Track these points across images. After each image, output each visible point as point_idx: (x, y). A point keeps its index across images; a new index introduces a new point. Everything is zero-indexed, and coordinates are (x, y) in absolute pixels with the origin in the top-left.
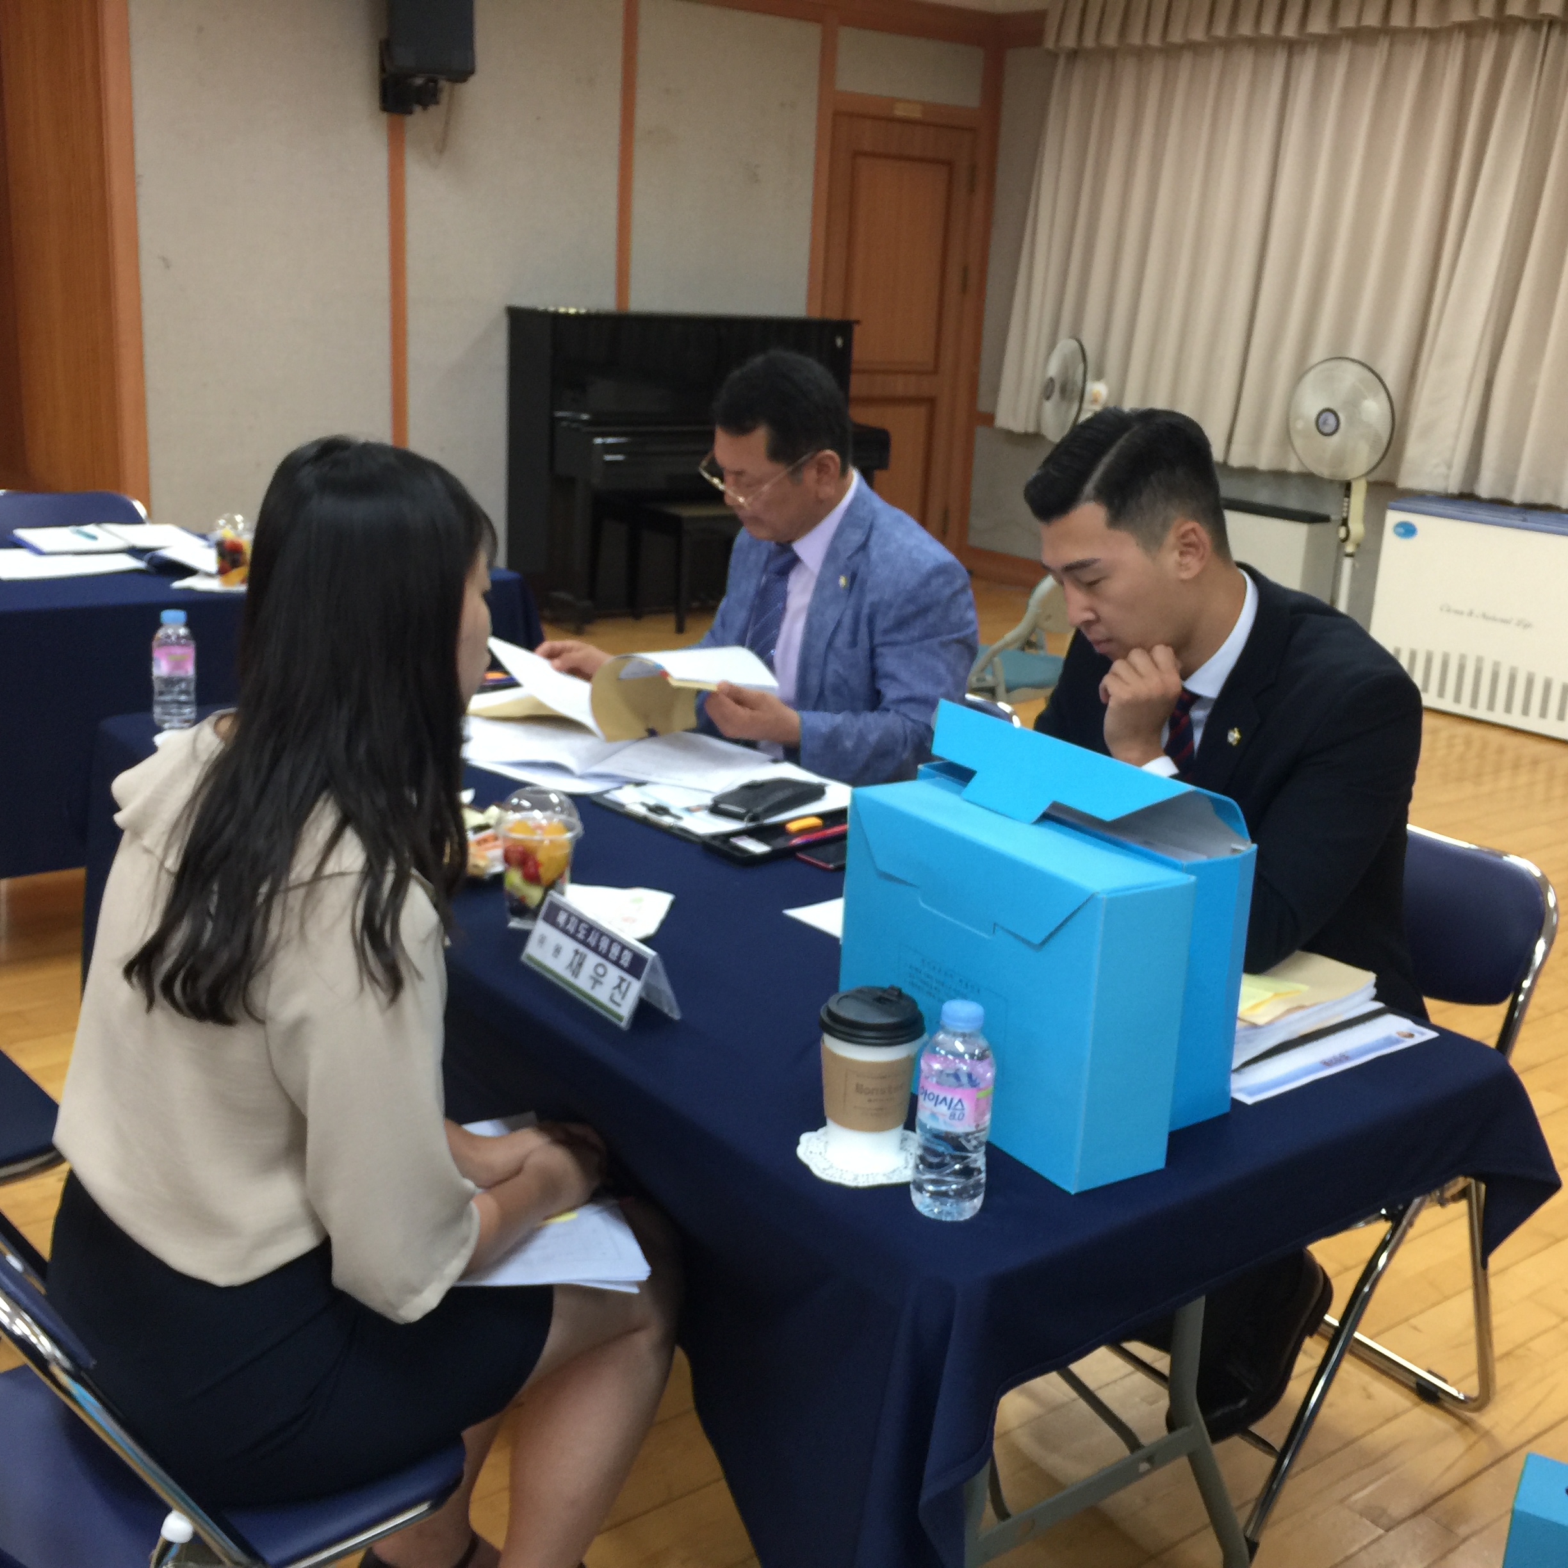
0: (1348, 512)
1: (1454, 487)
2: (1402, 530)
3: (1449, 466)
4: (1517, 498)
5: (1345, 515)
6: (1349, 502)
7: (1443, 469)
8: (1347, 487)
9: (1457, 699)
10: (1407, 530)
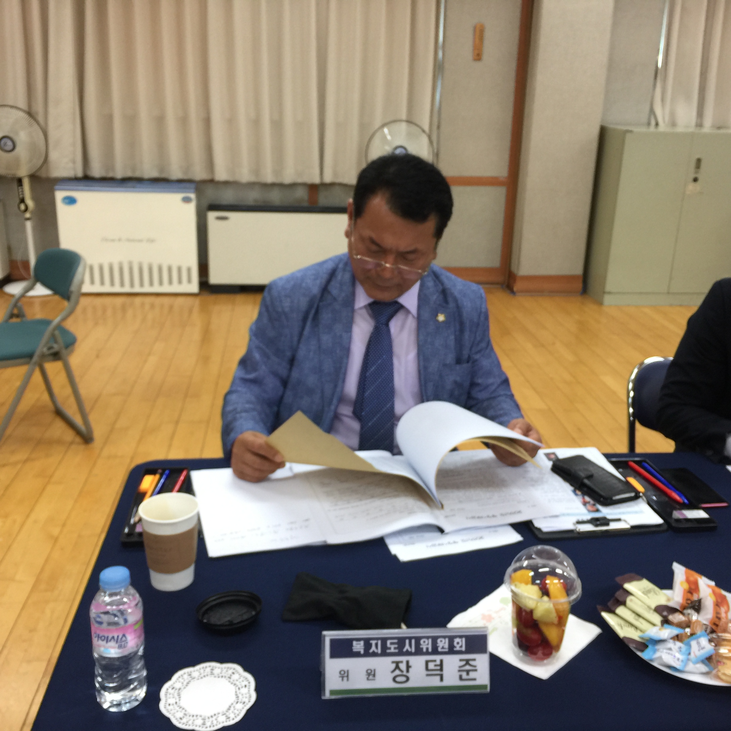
0: (23, 194)
1: (80, 174)
2: (67, 201)
3: (74, 162)
4: (119, 175)
5: (21, 196)
6: (22, 189)
7: (71, 165)
8: (20, 181)
9: (122, 284)
10: (71, 201)
